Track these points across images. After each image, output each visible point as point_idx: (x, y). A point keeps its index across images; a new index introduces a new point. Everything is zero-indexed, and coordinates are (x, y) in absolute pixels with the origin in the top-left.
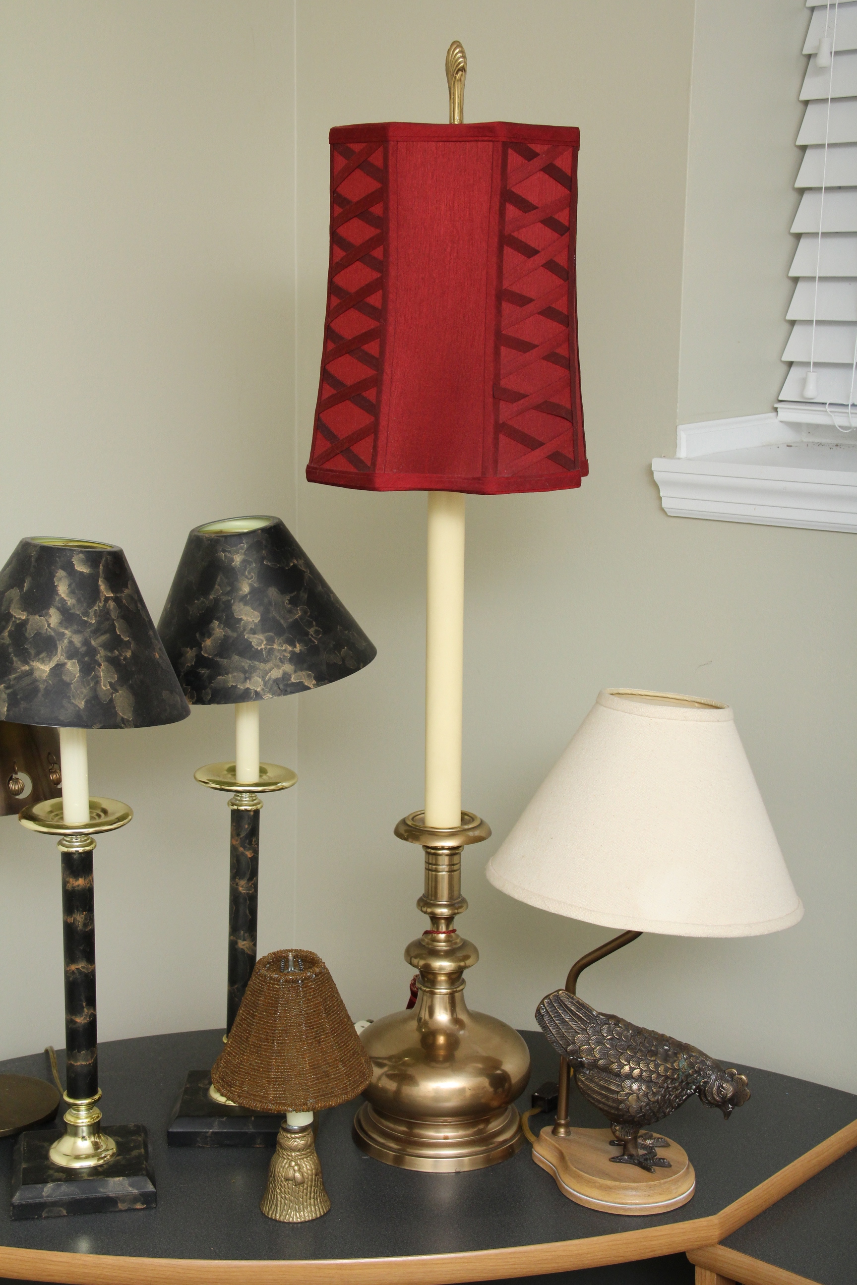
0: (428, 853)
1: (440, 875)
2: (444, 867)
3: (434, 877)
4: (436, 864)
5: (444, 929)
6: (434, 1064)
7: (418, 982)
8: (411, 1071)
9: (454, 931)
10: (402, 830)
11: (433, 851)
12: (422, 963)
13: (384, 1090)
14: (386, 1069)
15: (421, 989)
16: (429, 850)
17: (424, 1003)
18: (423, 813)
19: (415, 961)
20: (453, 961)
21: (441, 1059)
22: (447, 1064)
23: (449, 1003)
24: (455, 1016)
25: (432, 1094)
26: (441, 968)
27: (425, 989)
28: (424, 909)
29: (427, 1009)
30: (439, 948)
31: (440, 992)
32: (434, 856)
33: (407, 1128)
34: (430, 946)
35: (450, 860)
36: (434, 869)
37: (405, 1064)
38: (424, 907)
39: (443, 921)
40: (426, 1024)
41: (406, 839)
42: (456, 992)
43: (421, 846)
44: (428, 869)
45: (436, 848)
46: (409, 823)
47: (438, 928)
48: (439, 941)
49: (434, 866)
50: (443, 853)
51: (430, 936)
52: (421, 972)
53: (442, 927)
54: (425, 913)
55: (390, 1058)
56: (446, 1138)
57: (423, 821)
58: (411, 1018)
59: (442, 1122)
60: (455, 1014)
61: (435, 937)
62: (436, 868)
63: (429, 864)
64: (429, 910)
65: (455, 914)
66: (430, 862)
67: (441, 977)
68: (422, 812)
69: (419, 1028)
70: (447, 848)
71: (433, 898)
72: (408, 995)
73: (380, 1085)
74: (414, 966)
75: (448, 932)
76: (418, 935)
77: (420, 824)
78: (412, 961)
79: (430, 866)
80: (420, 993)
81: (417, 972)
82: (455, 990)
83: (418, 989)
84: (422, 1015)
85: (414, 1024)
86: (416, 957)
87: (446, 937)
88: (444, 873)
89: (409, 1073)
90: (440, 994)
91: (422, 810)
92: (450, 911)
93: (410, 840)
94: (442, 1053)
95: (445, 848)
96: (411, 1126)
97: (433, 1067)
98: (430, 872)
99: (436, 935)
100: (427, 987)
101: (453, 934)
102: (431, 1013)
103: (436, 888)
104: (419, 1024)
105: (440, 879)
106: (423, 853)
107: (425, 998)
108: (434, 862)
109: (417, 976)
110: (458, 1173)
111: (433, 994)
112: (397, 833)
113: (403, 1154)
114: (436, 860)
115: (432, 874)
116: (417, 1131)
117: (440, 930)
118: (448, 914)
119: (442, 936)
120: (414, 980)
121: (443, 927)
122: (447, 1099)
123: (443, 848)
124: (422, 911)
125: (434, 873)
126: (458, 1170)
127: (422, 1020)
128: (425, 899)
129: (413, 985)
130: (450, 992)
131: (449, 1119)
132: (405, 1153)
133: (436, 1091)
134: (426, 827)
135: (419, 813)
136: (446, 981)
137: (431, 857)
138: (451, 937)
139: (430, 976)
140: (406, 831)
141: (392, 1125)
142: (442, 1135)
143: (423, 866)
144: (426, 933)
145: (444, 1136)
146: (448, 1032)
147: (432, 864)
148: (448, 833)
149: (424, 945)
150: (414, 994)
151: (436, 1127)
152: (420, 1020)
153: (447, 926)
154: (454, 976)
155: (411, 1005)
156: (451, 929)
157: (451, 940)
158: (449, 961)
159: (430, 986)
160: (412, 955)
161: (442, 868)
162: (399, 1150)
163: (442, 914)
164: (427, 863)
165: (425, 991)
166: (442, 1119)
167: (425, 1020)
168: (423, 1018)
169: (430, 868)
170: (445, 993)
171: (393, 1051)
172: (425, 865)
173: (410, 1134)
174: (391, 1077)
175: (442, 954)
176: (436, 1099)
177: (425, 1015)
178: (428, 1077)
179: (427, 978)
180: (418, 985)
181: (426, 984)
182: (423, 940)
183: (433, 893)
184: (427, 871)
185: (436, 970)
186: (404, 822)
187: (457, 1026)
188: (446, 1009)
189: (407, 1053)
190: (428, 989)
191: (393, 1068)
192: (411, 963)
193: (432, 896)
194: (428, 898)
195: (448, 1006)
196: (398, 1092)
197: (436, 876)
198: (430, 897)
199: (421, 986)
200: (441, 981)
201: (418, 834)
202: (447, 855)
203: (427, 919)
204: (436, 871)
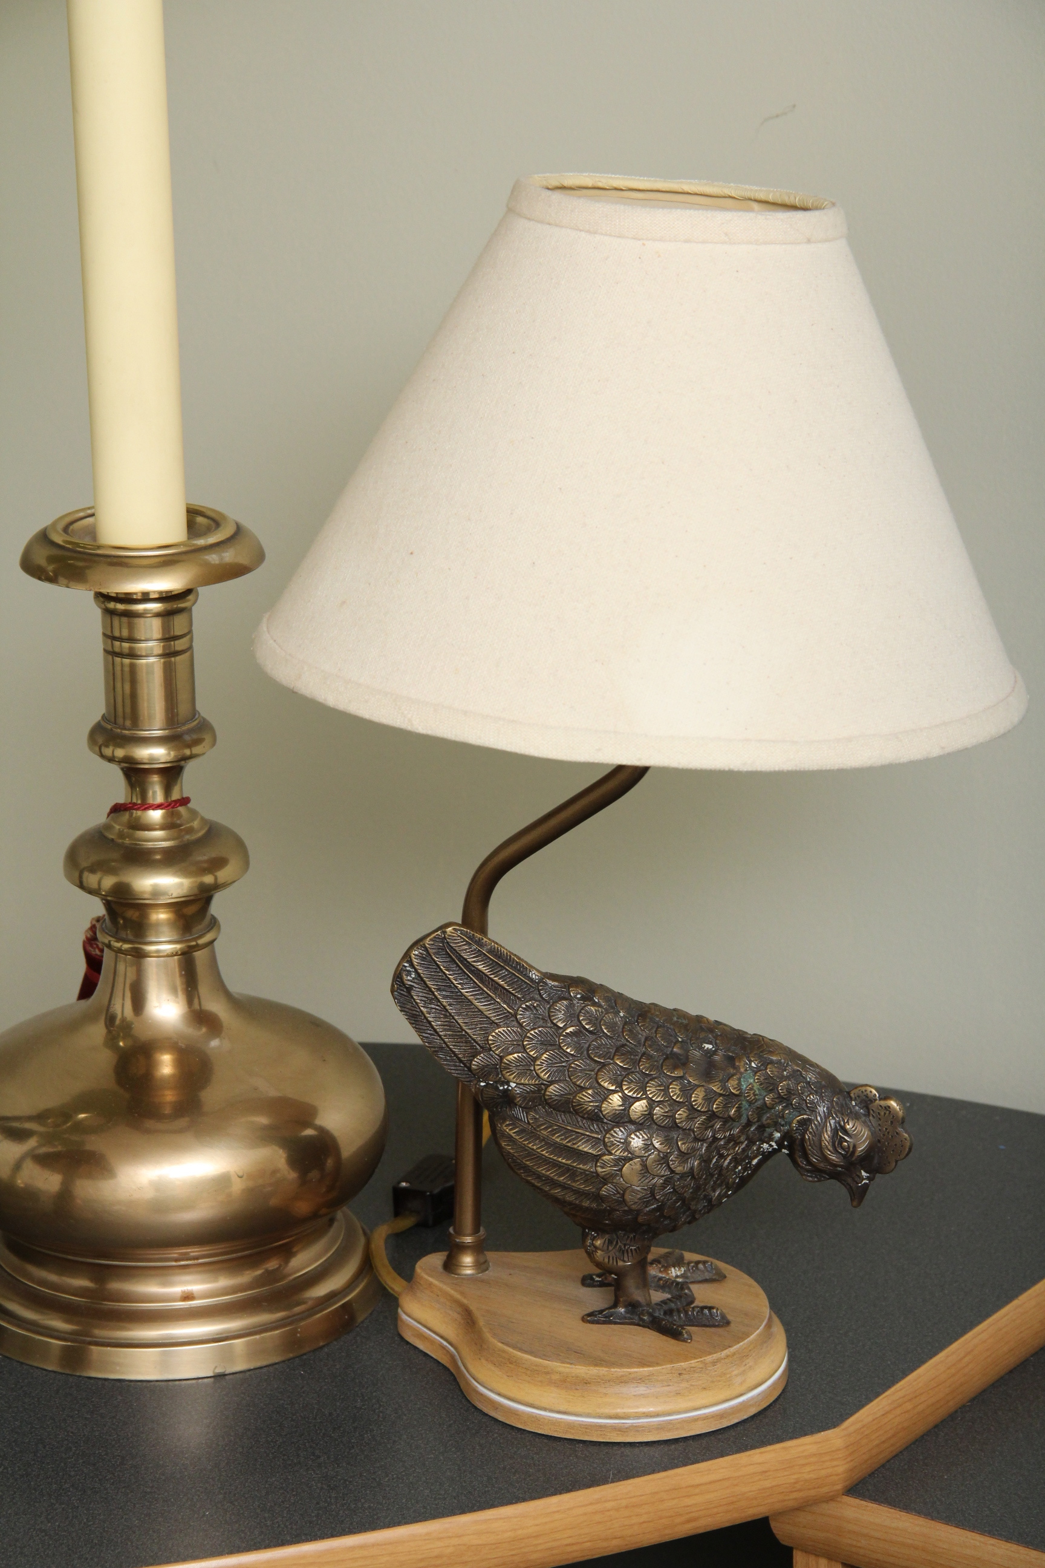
0: (110, 613)
1: (142, 664)
2: (151, 644)
3: (127, 669)
4: (132, 639)
5: (159, 798)
6: (150, 1124)
7: (103, 930)
8: (94, 1143)
9: (185, 801)
10: (40, 558)
11: (120, 607)
12: (108, 882)
13: (31, 1194)
14: (32, 1143)
15: (109, 946)
16: (111, 605)
17: (120, 979)
18: (93, 515)
19: (92, 879)
20: (185, 873)
21: (167, 1111)
22: (183, 1122)
23: (181, 975)
24: (196, 1006)
25: (149, 1194)
26: (156, 893)
27: (118, 945)
28: (108, 752)
29: (128, 995)
30: (150, 845)
31: (158, 951)
32: (124, 620)
33: (92, 1280)
34: (127, 841)
35: (166, 628)
36: (126, 651)
37: (79, 1127)
38: (107, 746)
39: (155, 778)
40: (126, 1028)
41: (52, 580)
42: (198, 947)
43: (92, 593)
44: (111, 653)
45: (128, 599)
46: (58, 539)
47: (144, 794)
48: (149, 828)
49: (126, 645)
50: (146, 611)
51: (125, 817)
52: (108, 905)
53: (154, 793)
54: (111, 760)
55: (40, 1117)
56: (188, 1297)
57: (92, 532)
58: (89, 1018)
59: (176, 1260)
60: (196, 1001)
61: (138, 818)
62: (131, 648)
63: (114, 638)
64: (120, 753)
65: (186, 759)
66: (117, 634)
67: (158, 913)
68: (89, 512)
69: (111, 1040)
70: (156, 596)
71: (128, 723)
72: (80, 967)
73: (20, 1182)
74: (91, 892)
75: (169, 806)
76: (97, 817)
77: (87, 541)
78: (84, 880)
79: (117, 643)
80: (108, 957)
81: (97, 908)
82: (194, 943)
83: (102, 951)
84: (117, 1008)
85: (97, 1032)
86: (92, 870)
87: (164, 817)
88: (152, 660)
89: (88, 1147)
90: (158, 955)
91: (89, 508)
92: (172, 754)
93: (61, 580)
94: (169, 1096)
95: (152, 596)
96: (101, 1274)
97: (148, 1131)
98: (118, 660)
99: (139, 813)
100: (125, 941)
101: (181, 809)
102: (138, 1001)
103: (134, 696)
104: (109, 1032)
105: (142, 676)
106: (95, 613)
107: (121, 967)
108: (125, 633)
109: (98, 920)
110: (219, 1377)
111: (140, 955)
112: (30, 566)
113: (84, 1342)
114: (131, 627)
115: (122, 665)
116: (116, 1286)
117: (150, 801)
118: (169, 759)
119: (156, 816)
120: (93, 928)
121: (157, 793)
122: (187, 1205)
123: (146, 598)
124: (102, 756)
125: (127, 661)
126: (219, 1370)
127: (118, 1022)
128: (109, 727)
129: (91, 941)
130: (180, 949)
131: (194, 1251)
132: (88, 1339)
133: (158, 1186)
134: (99, 547)
135: (82, 514)
136: (172, 924)
137: (116, 621)
138: (179, 815)
139: (132, 914)
140: (51, 559)
141: (53, 1278)
142: (177, 1289)
143: (97, 645)
144: (117, 809)
145: (183, 1292)
146: (182, 1045)
147: (121, 639)
148: (157, 560)
149: (113, 840)
150: (94, 964)
151: (162, 1272)
152: (111, 1020)
153: (168, 790)
154: (190, 910)
155: (87, 989)
156: (175, 795)
157: (178, 822)
158: (175, 874)
159: (131, 937)
160: (84, 864)
161: (146, 648)
162: (73, 1333)
163: (152, 760)
164: (110, 637)
165: (120, 951)
166: (175, 1252)
167: (123, 1019)
168: (119, 1016)
169: (117, 650)
170: (169, 952)
171: (50, 1099)
172: (105, 643)
173: (100, 1294)
174: (45, 1161)
175: (158, 857)
176: (160, 1205)
177: (123, 1007)
178: (136, 1154)
179: (124, 919)
180: (103, 938)
181: (123, 934)
182: (107, 827)
183: (128, 710)
184: (110, 657)
185: (146, 896)
186: (43, 537)
187: (204, 1030)
188: (174, 990)
189: (84, 1102)
190: (126, 946)
191: (48, 1138)
192: (81, 886)
193: (124, 718)
194: (115, 723)
195: (178, 982)
196: (65, 1195)
197: (133, 667)
198: (120, 721)
199: (111, 939)
200: (158, 924)
201: (80, 564)
202: (158, 615)
203: (116, 773)
204: (133, 655)
